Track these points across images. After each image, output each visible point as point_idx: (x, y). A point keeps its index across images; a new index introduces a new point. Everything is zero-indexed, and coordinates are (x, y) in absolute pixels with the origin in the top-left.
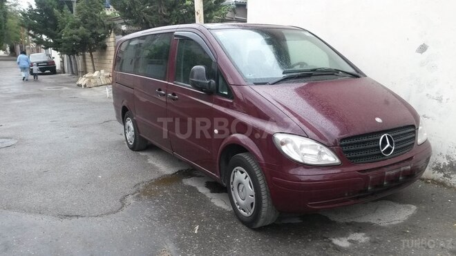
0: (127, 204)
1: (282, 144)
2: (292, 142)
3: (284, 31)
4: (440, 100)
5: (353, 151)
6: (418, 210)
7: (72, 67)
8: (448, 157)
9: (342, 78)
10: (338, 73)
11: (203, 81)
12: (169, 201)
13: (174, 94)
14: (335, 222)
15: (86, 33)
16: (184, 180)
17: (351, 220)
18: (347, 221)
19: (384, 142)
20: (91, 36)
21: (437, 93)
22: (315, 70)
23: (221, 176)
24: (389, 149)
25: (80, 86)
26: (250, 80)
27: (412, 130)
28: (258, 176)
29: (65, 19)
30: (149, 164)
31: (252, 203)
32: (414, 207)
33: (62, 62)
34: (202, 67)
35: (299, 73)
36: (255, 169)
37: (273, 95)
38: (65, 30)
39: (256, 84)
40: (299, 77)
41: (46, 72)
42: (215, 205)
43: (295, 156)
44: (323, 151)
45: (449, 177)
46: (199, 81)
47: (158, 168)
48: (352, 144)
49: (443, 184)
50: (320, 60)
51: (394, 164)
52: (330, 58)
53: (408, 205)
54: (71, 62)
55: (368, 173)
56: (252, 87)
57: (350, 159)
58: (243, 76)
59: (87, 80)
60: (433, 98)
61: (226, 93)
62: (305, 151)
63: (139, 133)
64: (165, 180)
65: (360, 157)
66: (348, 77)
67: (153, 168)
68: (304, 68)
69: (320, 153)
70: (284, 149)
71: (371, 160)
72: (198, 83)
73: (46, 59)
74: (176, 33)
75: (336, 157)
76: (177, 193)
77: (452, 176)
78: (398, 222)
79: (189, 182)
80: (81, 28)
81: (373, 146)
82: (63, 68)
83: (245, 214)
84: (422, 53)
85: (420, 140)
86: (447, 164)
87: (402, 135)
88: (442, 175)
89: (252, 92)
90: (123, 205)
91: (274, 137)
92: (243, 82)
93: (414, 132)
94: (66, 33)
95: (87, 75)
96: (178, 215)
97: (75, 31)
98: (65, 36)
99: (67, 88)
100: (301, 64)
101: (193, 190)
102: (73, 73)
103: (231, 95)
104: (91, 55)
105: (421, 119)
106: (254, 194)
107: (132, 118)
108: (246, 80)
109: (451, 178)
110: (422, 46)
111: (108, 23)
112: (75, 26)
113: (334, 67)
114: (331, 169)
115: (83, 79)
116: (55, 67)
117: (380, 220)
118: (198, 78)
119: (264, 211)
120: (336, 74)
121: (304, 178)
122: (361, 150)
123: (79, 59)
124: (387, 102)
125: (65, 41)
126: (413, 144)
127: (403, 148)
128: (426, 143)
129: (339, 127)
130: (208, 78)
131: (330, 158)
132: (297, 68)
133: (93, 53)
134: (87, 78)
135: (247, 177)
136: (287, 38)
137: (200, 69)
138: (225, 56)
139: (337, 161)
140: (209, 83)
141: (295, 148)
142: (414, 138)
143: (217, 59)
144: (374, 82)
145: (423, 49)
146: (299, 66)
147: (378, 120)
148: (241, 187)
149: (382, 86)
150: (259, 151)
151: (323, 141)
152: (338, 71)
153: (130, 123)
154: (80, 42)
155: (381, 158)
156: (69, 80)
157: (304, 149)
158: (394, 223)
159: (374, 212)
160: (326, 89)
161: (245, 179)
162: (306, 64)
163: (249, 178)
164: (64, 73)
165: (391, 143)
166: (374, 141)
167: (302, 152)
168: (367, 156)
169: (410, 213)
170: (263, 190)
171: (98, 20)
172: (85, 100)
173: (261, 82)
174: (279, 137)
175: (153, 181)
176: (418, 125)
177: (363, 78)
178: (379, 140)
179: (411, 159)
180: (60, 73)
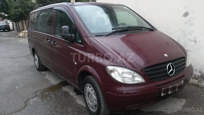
0: (28, 105)
1: (112, 71)
2: (117, 71)
3: (113, 6)
4: (196, 42)
5: (152, 74)
6: (187, 102)
7: (17, 28)
8: (200, 72)
9: (144, 31)
10: (142, 28)
11: (68, 35)
12: (52, 102)
13: (54, 42)
14: (143, 112)
15: (22, 11)
16: (63, 88)
17: (151, 110)
18: (150, 111)
19: (169, 68)
20: (25, 13)
21: (194, 38)
22: (130, 27)
23: (80, 88)
24: (172, 72)
25: (20, 37)
26: (93, 33)
27: (184, 59)
28: (98, 90)
29: (12, 4)
30: (46, 79)
31: (96, 105)
32: (184, 100)
33: (13, 25)
34: (67, 27)
35: (121, 29)
36: (97, 86)
37: (106, 42)
38: (12, 10)
39: (97, 36)
40: (121, 31)
41: (6, 30)
42: (77, 103)
43: (119, 79)
44: (135, 75)
45: (201, 82)
46: (65, 34)
47: (49, 81)
48: (151, 70)
49: (197, 86)
50: (133, 22)
51: (174, 80)
52: (138, 21)
53: (181, 99)
54: (17, 25)
55: (161, 87)
56: (94, 38)
57: (151, 79)
58: (89, 32)
59: (23, 34)
60: (192, 41)
61: (80, 41)
62: (125, 75)
63: (41, 62)
64: (53, 88)
65: (156, 78)
66: (148, 31)
67: (47, 81)
68: (125, 26)
69: (133, 77)
70: (113, 75)
71: (162, 79)
72: (65, 35)
73: (5, 24)
74: (54, 8)
75: (143, 79)
76: (58, 96)
77: (202, 82)
78: (177, 110)
79: (65, 89)
80: (20, 9)
81: (163, 70)
82: (13, 28)
83: (93, 110)
84: (185, 17)
85: (187, 65)
86: (200, 75)
87: (178, 63)
88: (197, 81)
89: (94, 41)
90: (26, 105)
91: (106, 68)
92: (89, 35)
93: (185, 61)
94: (12, 11)
95: (23, 32)
96: (56, 111)
97: (17, 10)
98: (12, 13)
99: (13, 38)
100: (123, 24)
101: (67, 93)
102: (18, 31)
103: (83, 42)
104: (25, 22)
105: (188, 52)
106: (96, 100)
107: (37, 54)
108: (91, 34)
109: (202, 83)
110: (186, 13)
111: (30, 6)
112: (17, 8)
113: (140, 26)
114: (140, 86)
115: (22, 33)
116: (10, 28)
117: (167, 109)
118: (65, 33)
119: (102, 110)
120: (141, 29)
121: (124, 92)
122: (157, 73)
123: (20, 24)
124: (168, 43)
125: (12, 15)
126: (184, 67)
127: (179, 70)
128: (191, 67)
129: (144, 60)
130: (70, 33)
131: (139, 79)
132: (121, 26)
133: (26, 21)
134: (23, 33)
135: (92, 90)
136: (115, 10)
137: (65, 28)
138: (80, 20)
139: (144, 81)
140: (71, 36)
141: (119, 74)
142: (185, 64)
143: (75, 22)
144: (161, 33)
145: (186, 14)
146: (122, 25)
147: (166, 55)
148: (90, 95)
149: (165, 35)
150: (98, 76)
151: (135, 69)
152: (142, 27)
153: (36, 57)
154: (20, 16)
155: (168, 77)
156: (15, 34)
157: (124, 74)
158: (175, 111)
159: (163, 104)
160: (136, 38)
161: (92, 91)
162: (126, 24)
163: (93, 91)
164: (14, 30)
165: (173, 68)
166: (163, 67)
167: (123, 76)
168: (160, 77)
169: (183, 104)
170: (101, 98)
171: (25, 4)
172: (21, 44)
173: (100, 35)
174: (110, 68)
175: (46, 89)
176: (186, 56)
177: (155, 31)
178: (167, 67)
179: (183, 76)
180: (12, 31)
